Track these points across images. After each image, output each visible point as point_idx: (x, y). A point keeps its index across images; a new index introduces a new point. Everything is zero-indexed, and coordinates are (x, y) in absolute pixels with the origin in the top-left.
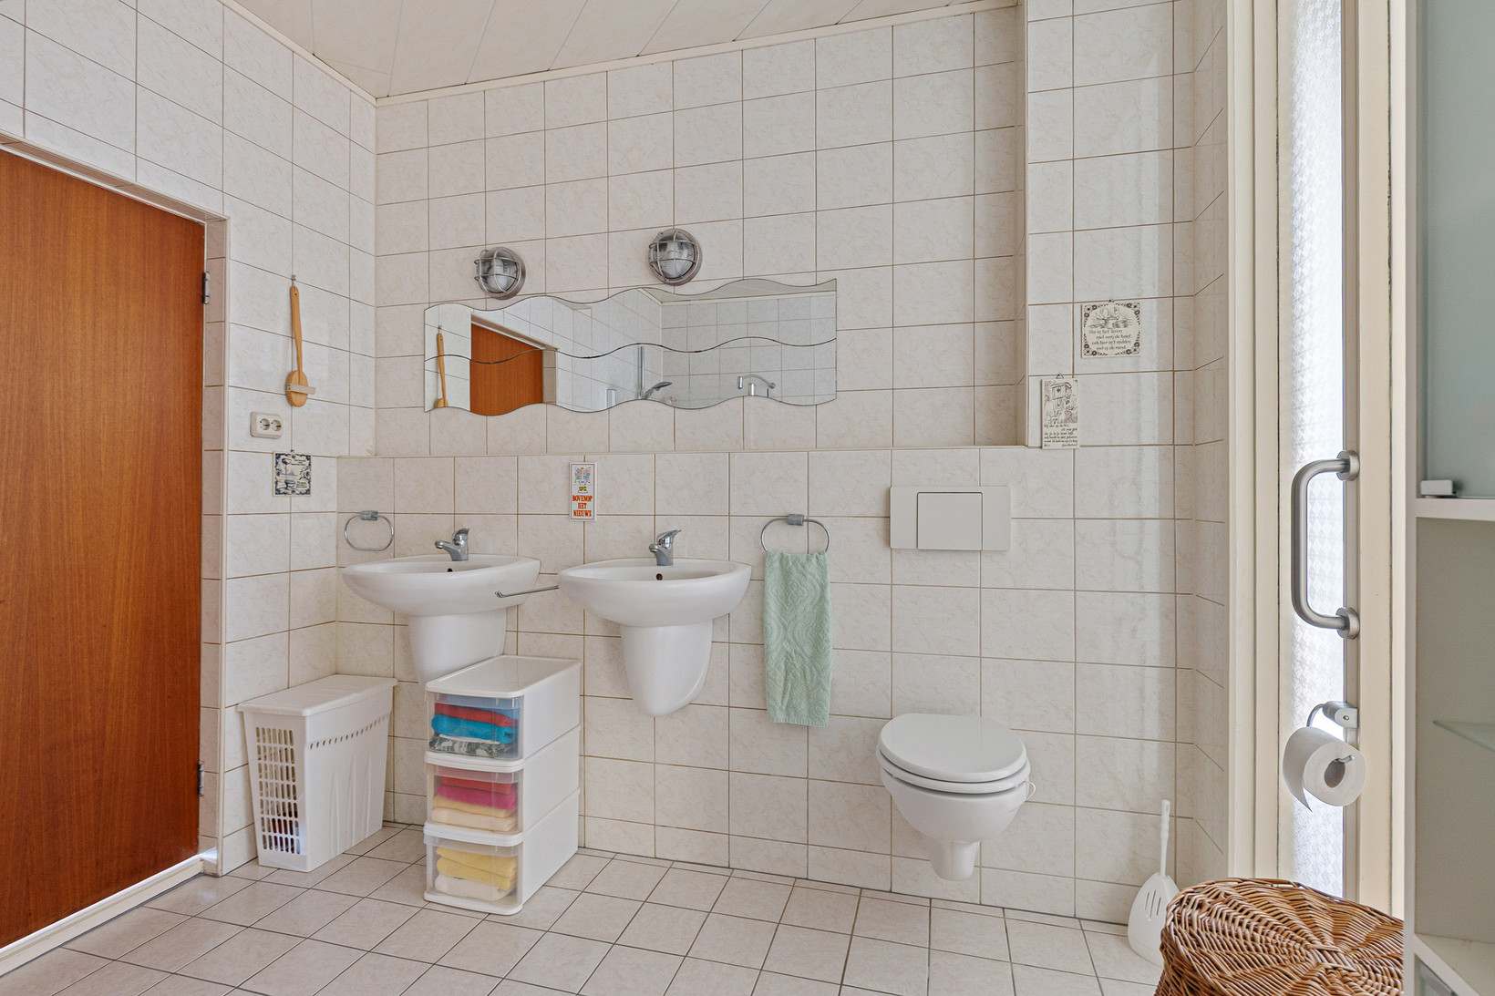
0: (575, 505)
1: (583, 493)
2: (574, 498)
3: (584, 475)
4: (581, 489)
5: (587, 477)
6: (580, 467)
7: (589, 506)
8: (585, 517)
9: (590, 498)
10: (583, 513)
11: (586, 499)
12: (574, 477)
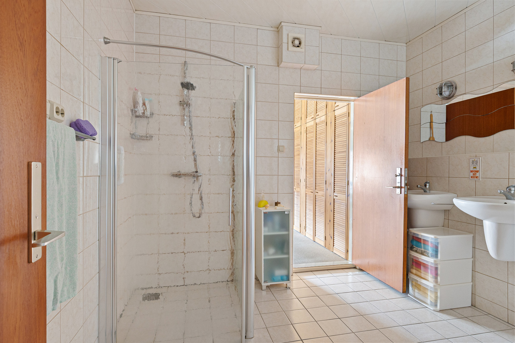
0: (472, 174)
1: (475, 169)
2: (471, 171)
3: (475, 162)
4: (474, 168)
5: (476, 163)
6: (473, 159)
7: (477, 174)
8: (476, 179)
9: (478, 171)
10: (474, 177)
11: (476, 172)
12: (471, 163)
